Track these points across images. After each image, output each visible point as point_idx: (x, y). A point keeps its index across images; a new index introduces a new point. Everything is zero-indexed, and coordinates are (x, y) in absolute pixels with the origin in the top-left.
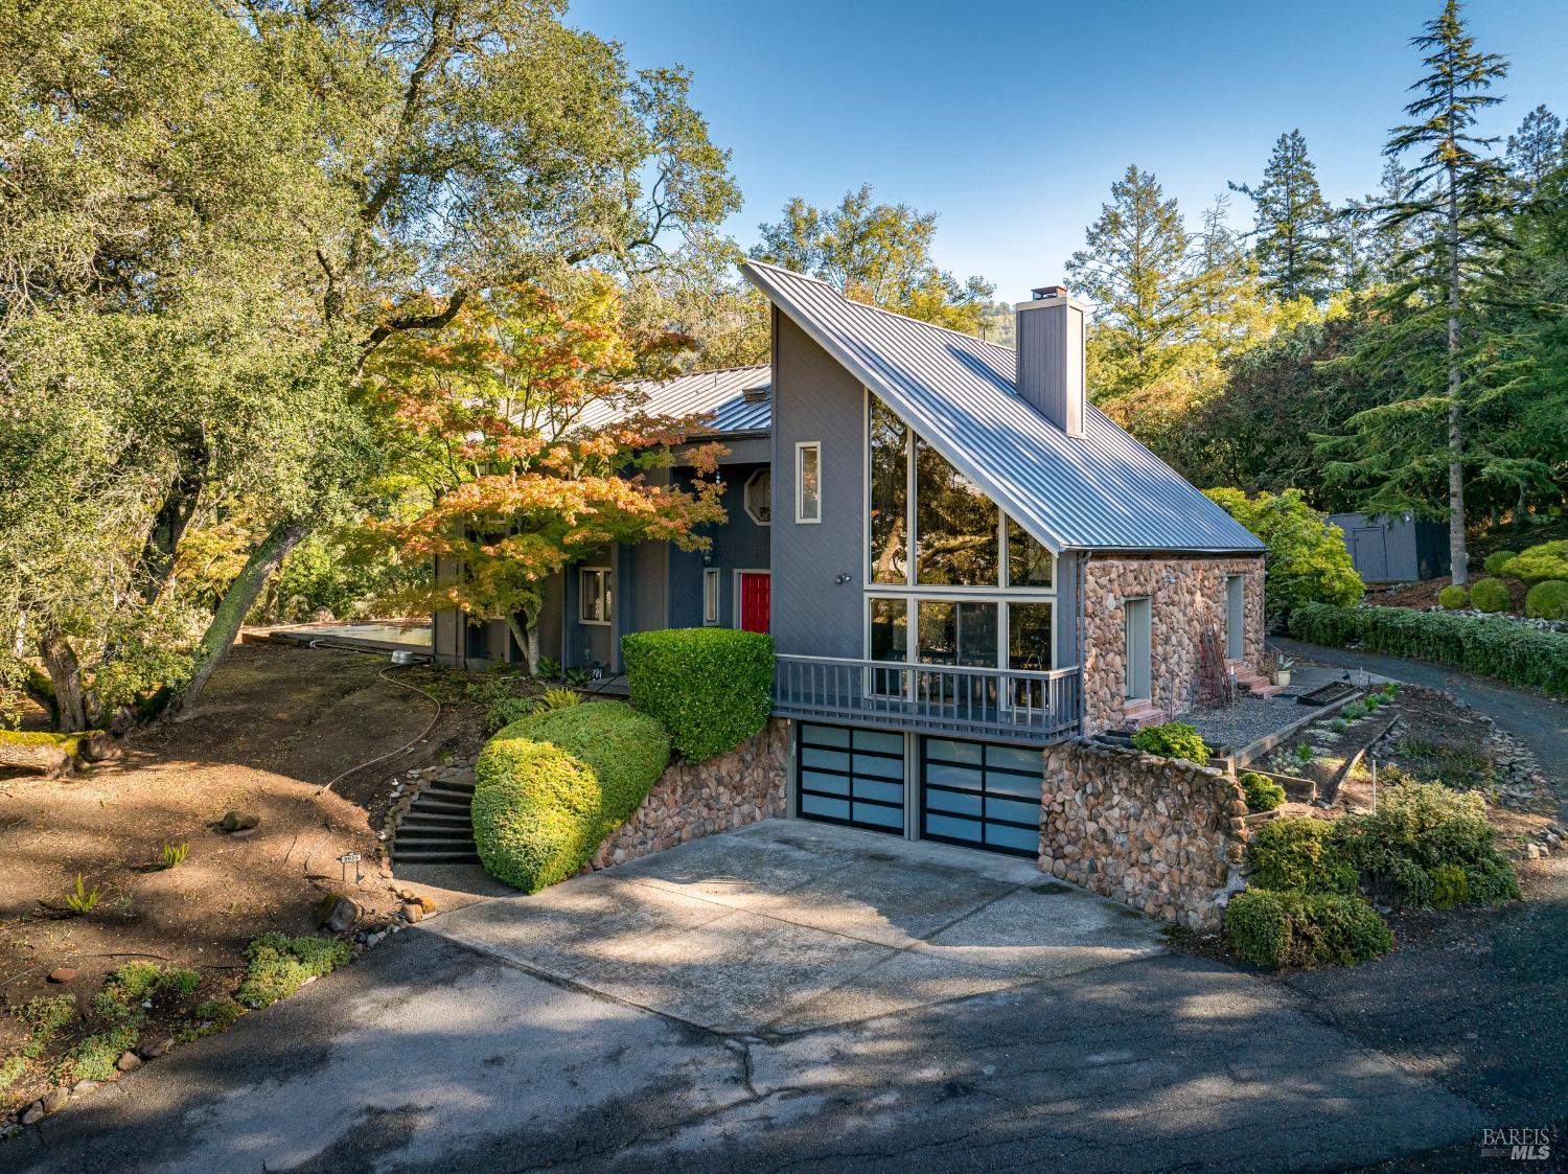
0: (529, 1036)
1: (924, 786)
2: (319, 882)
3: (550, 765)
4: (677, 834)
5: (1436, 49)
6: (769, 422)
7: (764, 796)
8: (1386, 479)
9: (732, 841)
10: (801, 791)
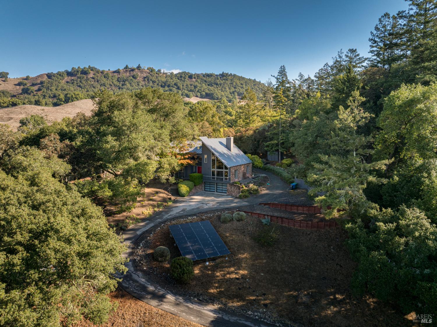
1: (217, 187)
3: (184, 187)
6: (201, 152)
7: (202, 189)
10: (205, 188)
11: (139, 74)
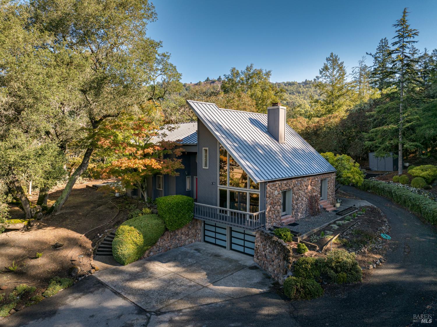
0: (102, 309)
1: (231, 237)
2: (73, 262)
3: (132, 233)
4: (169, 248)
5: (399, 28)
6: (197, 142)
7: (196, 236)
8: (380, 147)
9: (184, 249)
10: (205, 235)
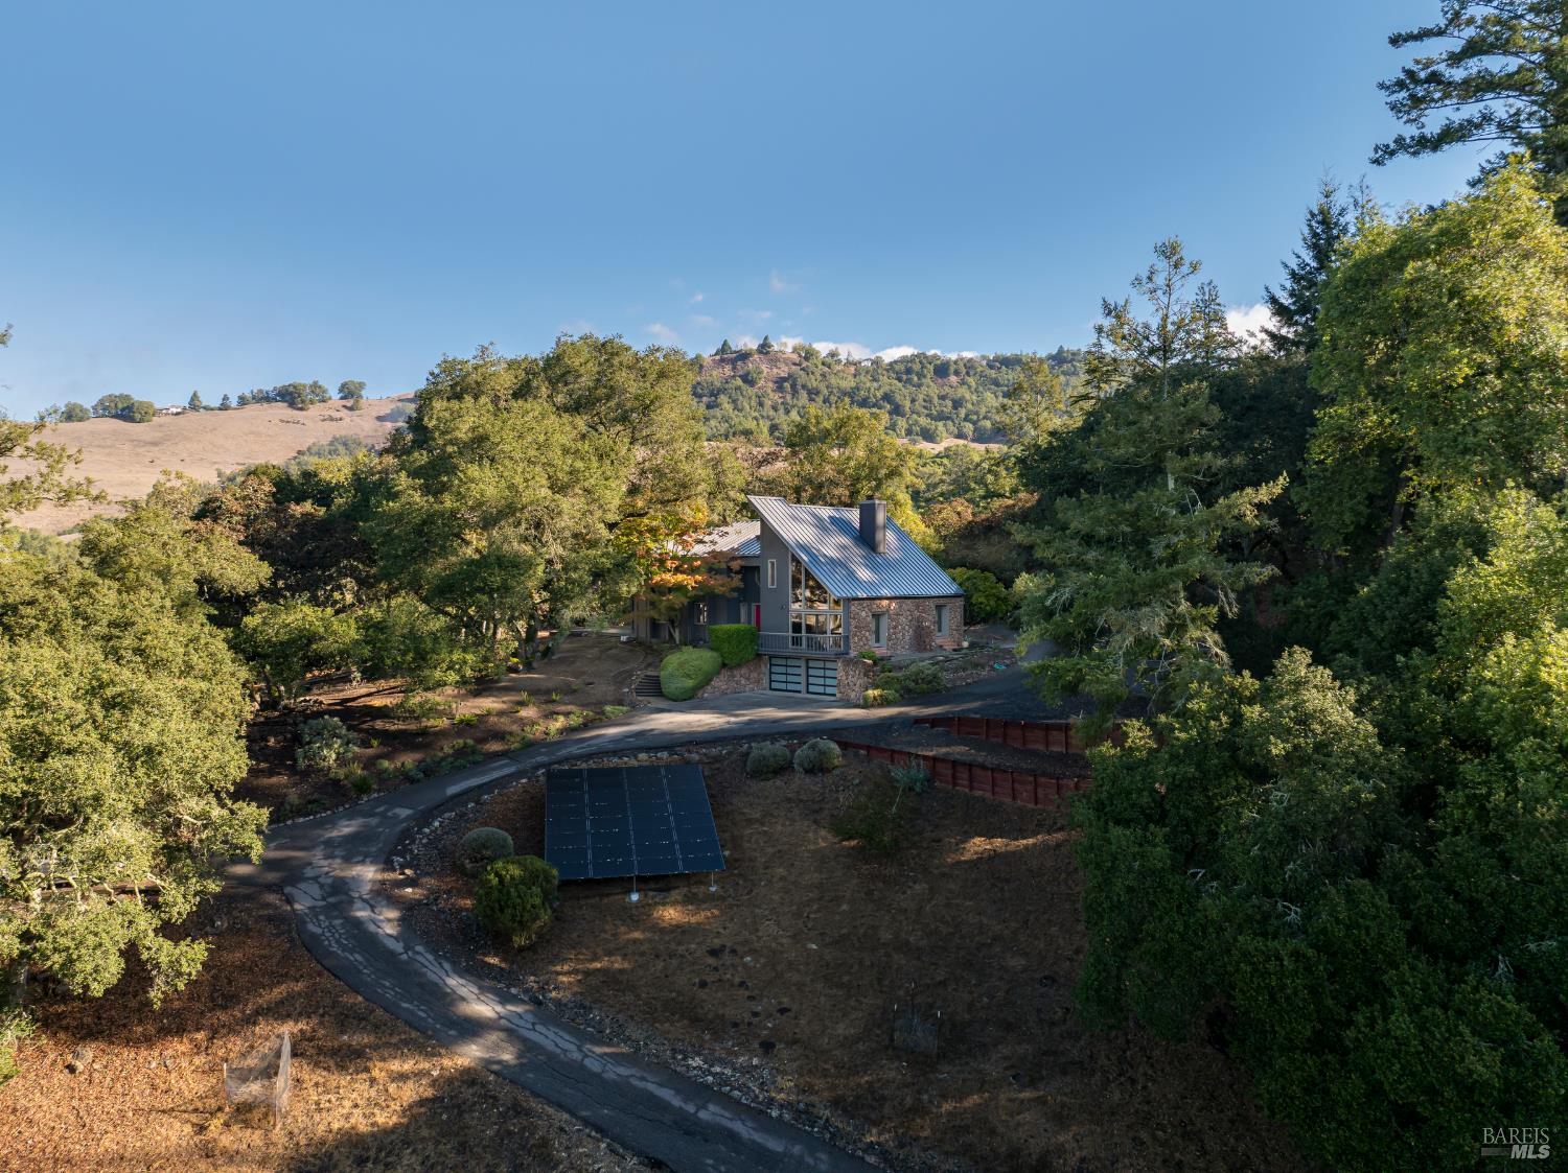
1: (808, 676)
6: (758, 552)
7: (758, 683)
10: (771, 681)
11: (764, 367)
